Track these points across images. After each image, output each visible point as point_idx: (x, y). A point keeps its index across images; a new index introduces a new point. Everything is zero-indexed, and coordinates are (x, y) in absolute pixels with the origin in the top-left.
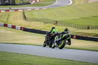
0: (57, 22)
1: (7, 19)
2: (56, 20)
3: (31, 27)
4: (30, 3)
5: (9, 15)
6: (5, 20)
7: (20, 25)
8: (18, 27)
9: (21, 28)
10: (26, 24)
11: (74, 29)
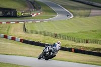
0: (56, 35)
1: (8, 30)
2: (56, 33)
3: (31, 39)
4: (31, 16)
5: (9, 27)
6: (6, 31)
7: (20, 37)
8: (18, 39)
9: (21, 40)
10: (25, 36)
11: (73, 42)
